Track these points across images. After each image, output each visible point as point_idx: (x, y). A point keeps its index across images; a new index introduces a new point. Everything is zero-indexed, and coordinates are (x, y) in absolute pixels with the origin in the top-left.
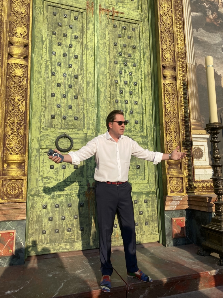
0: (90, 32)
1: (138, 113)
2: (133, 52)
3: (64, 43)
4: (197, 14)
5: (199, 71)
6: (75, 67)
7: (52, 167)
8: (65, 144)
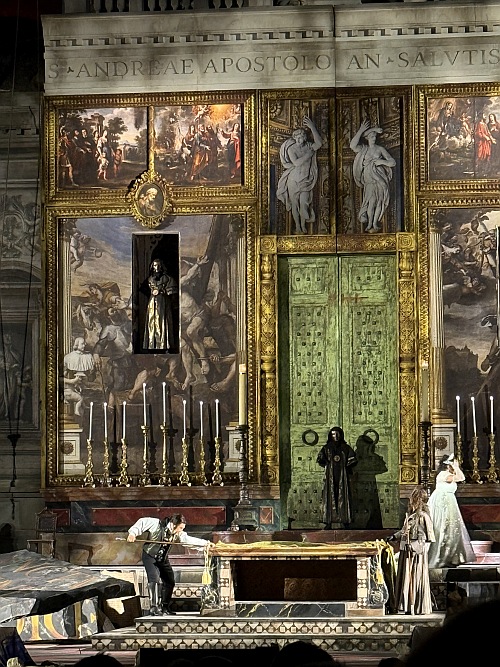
0: (332, 326)
1: (383, 403)
2: (379, 338)
3: (307, 342)
4: (452, 285)
5: (448, 354)
6: (319, 364)
7: (300, 459)
8: (310, 438)
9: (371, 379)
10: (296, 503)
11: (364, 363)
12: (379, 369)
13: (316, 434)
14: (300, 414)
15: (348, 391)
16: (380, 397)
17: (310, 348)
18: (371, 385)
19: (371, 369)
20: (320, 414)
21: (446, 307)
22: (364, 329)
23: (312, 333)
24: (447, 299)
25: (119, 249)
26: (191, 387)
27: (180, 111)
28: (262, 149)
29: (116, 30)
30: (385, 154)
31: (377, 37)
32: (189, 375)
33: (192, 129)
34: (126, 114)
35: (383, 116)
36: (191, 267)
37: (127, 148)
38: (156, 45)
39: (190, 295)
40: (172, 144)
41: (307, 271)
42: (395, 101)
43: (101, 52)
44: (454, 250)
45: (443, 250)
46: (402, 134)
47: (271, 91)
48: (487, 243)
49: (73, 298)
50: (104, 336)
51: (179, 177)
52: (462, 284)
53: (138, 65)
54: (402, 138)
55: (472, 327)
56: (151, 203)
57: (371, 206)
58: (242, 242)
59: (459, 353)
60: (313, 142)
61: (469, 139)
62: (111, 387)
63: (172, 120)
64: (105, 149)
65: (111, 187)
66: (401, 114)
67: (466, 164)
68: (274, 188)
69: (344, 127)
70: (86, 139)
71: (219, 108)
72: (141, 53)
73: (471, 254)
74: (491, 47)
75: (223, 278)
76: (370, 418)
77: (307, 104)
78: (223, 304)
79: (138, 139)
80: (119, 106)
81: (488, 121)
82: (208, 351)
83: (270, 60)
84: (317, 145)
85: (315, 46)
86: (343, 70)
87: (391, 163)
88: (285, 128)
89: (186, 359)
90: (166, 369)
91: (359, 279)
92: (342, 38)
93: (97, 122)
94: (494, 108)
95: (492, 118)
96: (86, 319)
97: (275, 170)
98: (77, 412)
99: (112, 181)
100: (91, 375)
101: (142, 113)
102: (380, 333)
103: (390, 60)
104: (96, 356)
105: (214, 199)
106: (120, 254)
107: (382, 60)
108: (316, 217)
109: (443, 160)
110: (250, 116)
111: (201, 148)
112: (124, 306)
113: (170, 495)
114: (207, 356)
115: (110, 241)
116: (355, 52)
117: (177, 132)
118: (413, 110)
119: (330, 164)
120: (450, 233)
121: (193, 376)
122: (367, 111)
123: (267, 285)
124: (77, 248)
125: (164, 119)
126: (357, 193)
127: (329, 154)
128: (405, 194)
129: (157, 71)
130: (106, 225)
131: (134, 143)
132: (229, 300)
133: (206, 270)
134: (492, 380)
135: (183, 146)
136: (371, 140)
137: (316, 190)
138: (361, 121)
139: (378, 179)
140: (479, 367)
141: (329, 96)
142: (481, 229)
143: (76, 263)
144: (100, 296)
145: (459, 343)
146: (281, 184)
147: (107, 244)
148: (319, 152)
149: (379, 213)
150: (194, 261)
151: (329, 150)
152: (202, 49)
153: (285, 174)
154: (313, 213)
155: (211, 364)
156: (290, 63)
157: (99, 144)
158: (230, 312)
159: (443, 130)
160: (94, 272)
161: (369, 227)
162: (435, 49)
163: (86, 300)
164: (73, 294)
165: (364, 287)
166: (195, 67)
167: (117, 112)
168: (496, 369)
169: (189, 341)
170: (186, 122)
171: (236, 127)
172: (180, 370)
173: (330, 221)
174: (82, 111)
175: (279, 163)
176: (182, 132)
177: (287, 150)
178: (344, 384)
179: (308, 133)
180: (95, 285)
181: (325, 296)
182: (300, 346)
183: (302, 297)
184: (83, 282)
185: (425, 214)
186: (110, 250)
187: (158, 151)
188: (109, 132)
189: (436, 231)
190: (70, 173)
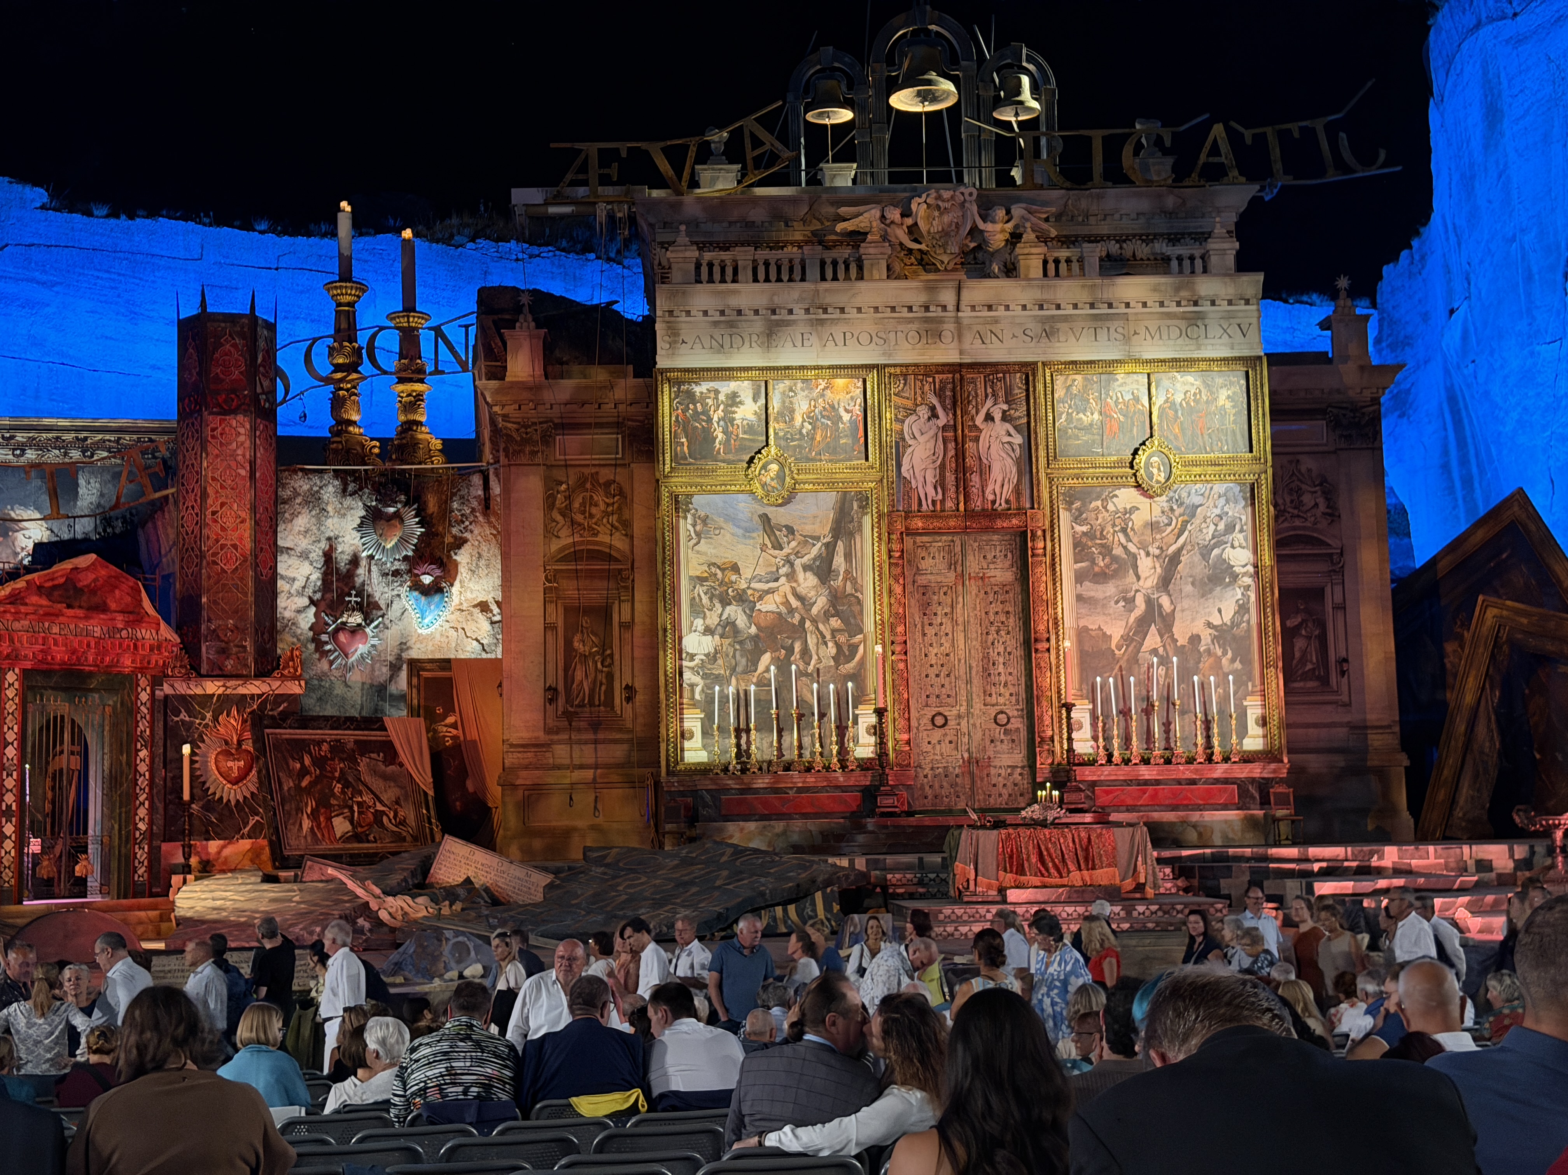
0: (960, 605)
1: (1013, 685)
2: (1007, 618)
3: (934, 622)
4: (1083, 564)
5: (1082, 633)
6: (947, 645)
7: (929, 743)
8: (939, 721)
9: (1001, 660)
10: (927, 788)
11: (993, 644)
12: (1009, 650)
13: (945, 717)
14: (928, 696)
15: (978, 672)
16: (1010, 678)
17: (937, 628)
18: (1001, 666)
19: (1001, 649)
20: (949, 696)
21: (1078, 585)
22: (993, 608)
23: (939, 613)
24: (1080, 578)
25: (738, 527)
26: (818, 670)
27: (800, 385)
28: (886, 424)
29: (735, 302)
30: (1012, 431)
31: (1001, 312)
32: (815, 657)
33: (813, 403)
34: (744, 388)
35: (1008, 392)
36: (814, 545)
37: (745, 422)
38: (774, 317)
39: (815, 574)
40: (792, 419)
41: (932, 550)
42: (1021, 378)
43: (716, 324)
44: (1084, 529)
45: (1073, 528)
46: (1028, 410)
47: (895, 366)
48: (1117, 521)
49: (691, 578)
50: (724, 618)
51: (800, 452)
52: (1093, 562)
53: (755, 337)
54: (1029, 415)
55: (1104, 606)
56: (772, 479)
57: (999, 483)
58: (867, 521)
59: (1093, 633)
60: (938, 418)
61: (1096, 416)
62: (733, 670)
63: (791, 394)
64: (722, 423)
65: (729, 462)
66: (1027, 390)
67: (1094, 441)
68: (899, 465)
69: (969, 402)
70: (703, 413)
71: (840, 382)
72: (758, 325)
73: (1101, 533)
74: (1116, 324)
75: (848, 556)
76: (1001, 700)
77: (931, 380)
78: (848, 583)
79: (756, 413)
80: (737, 379)
81: (1114, 398)
82: (834, 632)
83: (892, 335)
84: (943, 420)
85: (939, 321)
86: (966, 346)
87: (1018, 439)
88: (909, 404)
89: (812, 641)
90: (790, 650)
91: (984, 557)
92: (966, 313)
93: (712, 395)
94: (1121, 385)
95: (1119, 395)
96: (705, 600)
97: (900, 446)
98: (697, 696)
99: (730, 457)
100: (712, 658)
101: (760, 386)
102: (1008, 612)
103: (1014, 336)
104: (717, 637)
105: (837, 476)
106: (740, 532)
107: (1007, 335)
108: (943, 494)
109: (1070, 437)
110: (873, 391)
111: (822, 423)
112: (745, 586)
113: (804, 782)
114: (833, 637)
115: (729, 518)
116: (979, 328)
117: (796, 406)
118: (1040, 387)
119: (956, 440)
120: (1080, 512)
121: (819, 658)
122: (992, 387)
123: (896, 565)
124: (694, 526)
125: (783, 393)
126: (984, 471)
127: (955, 431)
128: (1034, 471)
129: (774, 344)
130: (725, 502)
131: (753, 418)
132: (855, 579)
133: (830, 548)
134: (1128, 660)
135: (804, 421)
136: (998, 416)
137: (942, 467)
138: (986, 396)
139: (1005, 455)
140: (1113, 647)
141: (953, 372)
142: (1111, 507)
143: (694, 542)
144: (720, 575)
145: (1092, 622)
146: (905, 461)
147: (726, 521)
148: (944, 428)
149: (1007, 491)
150: (817, 538)
151: (955, 426)
152: (821, 322)
153: (909, 450)
154: (939, 490)
155: (838, 646)
156: (913, 338)
157: (715, 419)
158: (856, 591)
159: (1070, 407)
160: (713, 551)
161: (997, 505)
162: (1059, 325)
163: (705, 579)
164: (693, 573)
165: (991, 566)
166: (814, 339)
167: (733, 386)
168: (1130, 649)
169: (814, 621)
170: (807, 396)
171: (858, 401)
172: (805, 653)
173: (957, 498)
174: (696, 383)
175: (904, 439)
176: (802, 406)
177: (911, 425)
178: (974, 665)
179: (933, 409)
180: (714, 564)
181: (952, 575)
182: (927, 627)
183: (929, 577)
184: (702, 561)
185: (1055, 492)
186: (730, 527)
187: (777, 426)
188: (727, 406)
189: (1066, 509)
190: (685, 448)
